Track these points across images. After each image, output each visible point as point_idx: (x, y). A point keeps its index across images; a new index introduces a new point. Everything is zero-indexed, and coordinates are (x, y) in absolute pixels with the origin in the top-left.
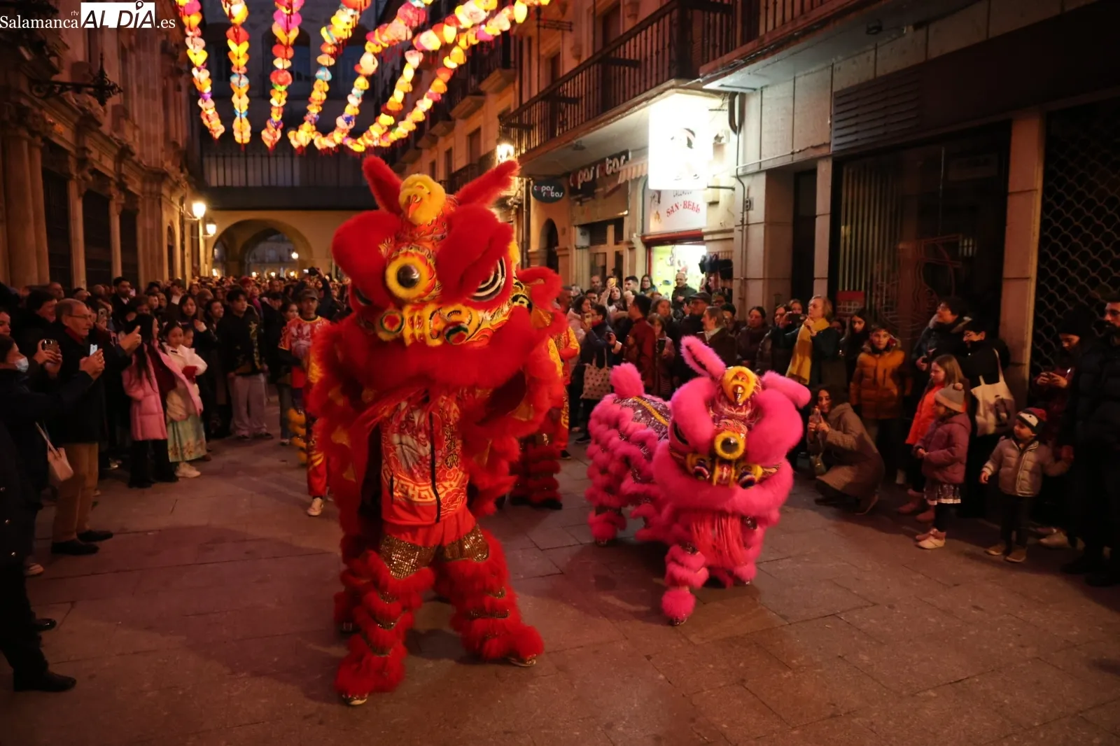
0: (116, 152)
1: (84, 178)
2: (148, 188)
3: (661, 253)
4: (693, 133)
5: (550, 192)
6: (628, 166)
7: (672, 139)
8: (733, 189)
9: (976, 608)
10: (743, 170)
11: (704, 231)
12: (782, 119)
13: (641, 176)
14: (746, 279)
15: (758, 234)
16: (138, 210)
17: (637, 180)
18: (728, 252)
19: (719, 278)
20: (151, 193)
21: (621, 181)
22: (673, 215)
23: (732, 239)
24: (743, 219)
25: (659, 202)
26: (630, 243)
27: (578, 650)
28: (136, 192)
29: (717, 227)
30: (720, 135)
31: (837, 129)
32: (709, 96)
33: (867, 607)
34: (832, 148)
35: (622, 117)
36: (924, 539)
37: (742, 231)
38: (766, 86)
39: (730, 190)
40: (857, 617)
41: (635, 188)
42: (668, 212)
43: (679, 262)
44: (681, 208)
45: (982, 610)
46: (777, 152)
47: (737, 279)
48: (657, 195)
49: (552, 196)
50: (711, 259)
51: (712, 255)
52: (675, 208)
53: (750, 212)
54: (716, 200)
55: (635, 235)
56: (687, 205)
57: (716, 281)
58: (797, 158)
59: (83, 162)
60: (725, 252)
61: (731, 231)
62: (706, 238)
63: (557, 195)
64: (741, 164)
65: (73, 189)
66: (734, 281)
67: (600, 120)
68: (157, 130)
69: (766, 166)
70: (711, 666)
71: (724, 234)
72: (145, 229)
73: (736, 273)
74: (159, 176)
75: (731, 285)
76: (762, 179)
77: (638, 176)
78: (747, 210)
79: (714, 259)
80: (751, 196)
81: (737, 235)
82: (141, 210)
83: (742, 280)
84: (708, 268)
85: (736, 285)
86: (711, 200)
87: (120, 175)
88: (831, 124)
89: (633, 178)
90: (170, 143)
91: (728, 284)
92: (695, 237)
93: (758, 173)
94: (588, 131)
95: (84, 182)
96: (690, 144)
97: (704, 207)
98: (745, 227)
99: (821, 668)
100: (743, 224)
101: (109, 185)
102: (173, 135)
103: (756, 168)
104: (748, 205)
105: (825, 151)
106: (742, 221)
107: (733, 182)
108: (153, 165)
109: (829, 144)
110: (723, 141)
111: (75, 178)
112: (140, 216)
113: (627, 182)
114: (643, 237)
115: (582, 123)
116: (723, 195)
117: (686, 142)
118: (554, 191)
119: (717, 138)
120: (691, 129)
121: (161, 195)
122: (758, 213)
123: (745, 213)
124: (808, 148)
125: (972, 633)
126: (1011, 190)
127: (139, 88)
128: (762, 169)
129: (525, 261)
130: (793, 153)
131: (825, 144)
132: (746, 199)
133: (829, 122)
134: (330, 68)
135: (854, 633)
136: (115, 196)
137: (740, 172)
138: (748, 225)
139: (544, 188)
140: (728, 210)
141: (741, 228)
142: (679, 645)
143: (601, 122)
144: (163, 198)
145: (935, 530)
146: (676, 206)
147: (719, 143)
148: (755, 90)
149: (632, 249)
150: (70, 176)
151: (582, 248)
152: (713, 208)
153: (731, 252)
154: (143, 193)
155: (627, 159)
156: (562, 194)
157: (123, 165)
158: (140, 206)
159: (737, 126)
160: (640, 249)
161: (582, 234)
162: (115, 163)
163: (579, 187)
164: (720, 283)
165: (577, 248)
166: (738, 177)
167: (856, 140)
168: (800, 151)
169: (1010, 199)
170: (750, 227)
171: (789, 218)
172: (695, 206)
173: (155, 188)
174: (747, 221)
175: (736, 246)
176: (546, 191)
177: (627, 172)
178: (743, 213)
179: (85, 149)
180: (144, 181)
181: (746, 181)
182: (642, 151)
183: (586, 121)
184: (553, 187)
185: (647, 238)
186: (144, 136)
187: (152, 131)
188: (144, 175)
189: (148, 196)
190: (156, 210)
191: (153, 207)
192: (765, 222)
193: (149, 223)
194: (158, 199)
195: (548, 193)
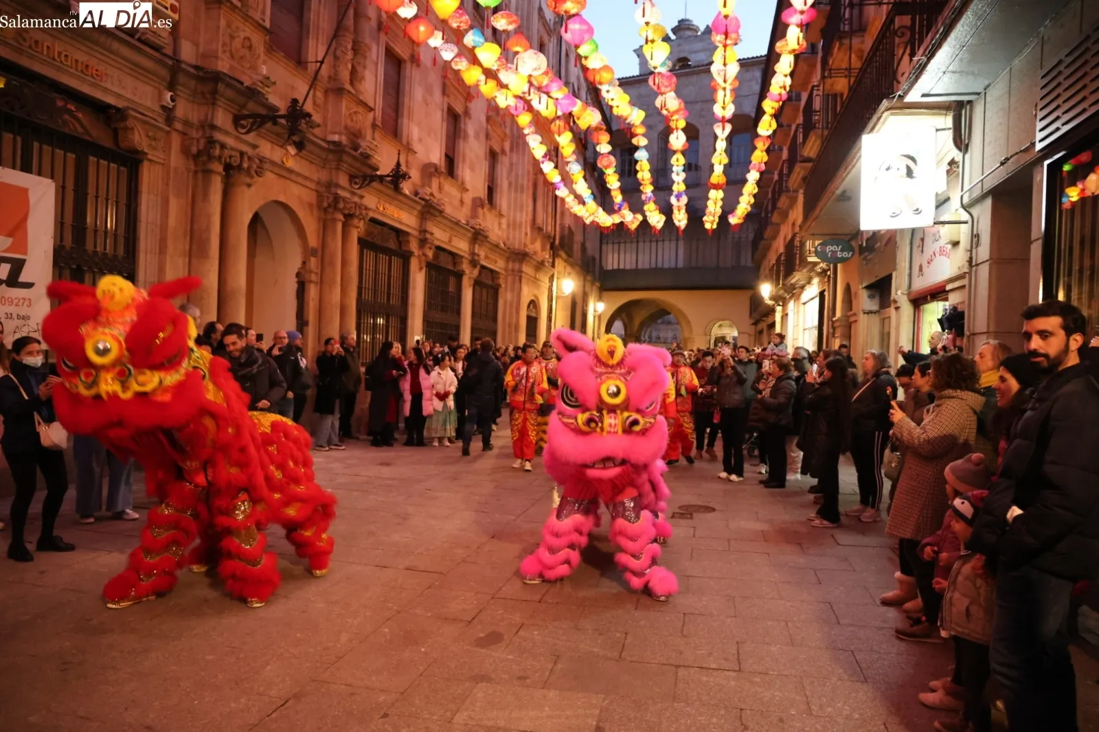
0: (470, 235)
1: (425, 255)
2: (510, 266)
4: (914, 159)
5: (836, 252)
7: (888, 169)
8: (968, 223)
10: (968, 197)
11: (946, 279)
12: (1000, 124)
15: (984, 276)
16: (499, 285)
18: (963, 302)
19: (954, 335)
20: (513, 270)
22: (933, 265)
23: (965, 285)
24: (972, 258)
26: (897, 302)
28: (497, 269)
29: (954, 273)
31: (1041, 121)
32: (934, 114)
38: (988, 86)
39: (964, 225)
42: (928, 263)
44: (938, 255)
47: (967, 335)
48: (921, 244)
49: (840, 256)
50: (949, 312)
52: (933, 256)
53: (979, 248)
54: (957, 240)
55: (901, 293)
56: (941, 251)
59: (423, 242)
61: (965, 276)
62: (946, 289)
63: (845, 255)
64: (965, 190)
65: (414, 264)
68: (525, 217)
71: (959, 281)
72: (505, 302)
73: (966, 327)
74: (520, 256)
76: (989, 201)
78: (976, 247)
80: (979, 228)
81: (969, 280)
82: (503, 286)
86: (953, 240)
87: (473, 254)
90: (537, 229)
93: (982, 197)
95: (423, 258)
96: (910, 173)
98: (974, 269)
100: (971, 266)
101: (462, 262)
102: (539, 221)
103: (980, 191)
104: (975, 240)
106: (971, 261)
107: (964, 216)
108: (517, 247)
111: (416, 254)
112: (501, 291)
114: (909, 294)
116: (961, 233)
117: (905, 171)
118: (842, 251)
119: (951, 162)
120: (912, 154)
121: (522, 272)
122: (985, 248)
123: (974, 251)
127: (510, 185)
128: (986, 191)
129: (831, 331)
132: (975, 233)
136: (467, 272)
137: (965, 200)
138: (976, 265)
139: (829, 248)
141: (968, 270)
144: (523, 275)
146: (934, 253)
148: (978, 94)
149: (898, 309)
150: (411, 254)
151: (871, 312)
152: (956, 250)
154: (506, 270)
156: (851, 253)
157: (477, 246)
158: (501, 281)
159: (961, 142)
160: (907, 309)
161: (869, 297)
162: (470, 244)
163: (864, 245)
165: (864, 313)
166: (965, 207)
170: (978, 268)
172: (948, 251)
173: (517, 266)
174: (976, 260)
176: (832, 251)
178: (971, 251)
179: (425, 231)
180: (508, 260)
181: (974, 210)
184: (840, 247)
185: (914, 295)
186: (511, 222)
187: (518, 220)
188: (507, 255)
189: (510, 273)
190: (517, 285)
191: (514, 282)
192: (991, 258)
193: (509, 296)
194: (518, 276)
195: (834, 252)
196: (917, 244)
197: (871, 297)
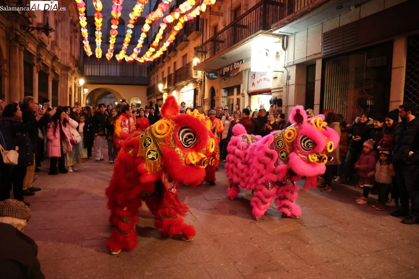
0: (52, 57)
1: (39, 66)
2: (63, 72)
3: (254, 98)
4: (268, 50)
5: (213, 76)
6: (243, 65)
7: (260, 52)
8: (283, 72)
9: (382, 225)
10: (287, 64)
11: (271, 88)
12: (303, 45)
13: (248, 69)
14: (287, 106)
15: (292, 89)
16: (59, 81)
17: (246, 70)
18: (281, 96)
19: (277, 106)
20: (64, 74)
21: (240, 70)
22: (259, 83)
23: (282, 91)
24: (287, 83)
25: (254, 78)
26: (243, 94)
27: (222, 235)
28: (58, 73)
29: (276, 87)
30: (278, 52)
31: (324, 47)
32: (274, 37)
33: (338, 224)
34: (322, 54)
35: (241, 46)
36: (359, 201)
37: (286, 87)
38: (297, 33)
39: (282, 73)
40: (334, 227)
41: (245, 73)
42: (258, 82)
43: (261, 101)
44: (263, 80)
45: (385, 226)
46: (300, 57)
47: (284, 106)
48: (253, 76)
49: (214, 77)
50: (274, 99)
51: (274, 97)
52: (260, 80)
53: (290, 80)
54: (276, 77)
55: (245, 91)
56: (265, 79)
57: (276, 107)
58: (308, 59)
59: (39, 60)
60: (279, 96)
61: (282, 88)
62: (272, 91)
63: (215, 77)
64: (286, 62)
65: (35, 69)
66: (283, 107)
67: (233, 47)
68: (67, 51)
69: (296, 63)
70: (276, 242)
71: (279, 89)
72: (61, 88)
73: (284, 104)
74: (67, 68)
75: (282, 109)
76: (295, 67)
77: (247, 68)
78: (288, 80)
79: (275, 99)
80: (290, 74)
81: (284, 89)
82: (60, 80)
83: (286, 106)
84: (273, 103)
85: (283, 109)
86: (274, 77)
87: (53, 66)
88: (322, 45)
89: (245, 69)
90: (72, 56)
91: (280, 108)
92: (268, 91)
93: (293, 65)
94: (228, 51)
95: (39, 67)
96: (267, 54)
97: (271, 79)
98: (287, 86)
99: (321, 244)
100: (287, 85)
101: (49, 70)
102: (73, 53)
103: (292, 64)
104: (289, 78)
105: (319, 56)
106: (287, 84)
107: (283, 69)
108: (65, 64)
109: (321, 53)
110: (279, 54)
111: (36, 65)
112: (59, 83)
113: (242, 71)
114: (248, 92)
115: (226, 48)
116: (279, 75)
117: (266, 54)
118: (214, 75)
119: (277, 53)
121: (68, 75)
122: (293, 81)
123: (288, 81)
124: (312, 55)
125: (382, 234)
126: (393, 67)
127: (61, 36)
128: (294, 64)
129: (203, 102)
130: (307, 57)
131: (319, 53)
132: (288, 76)
133: (321, 44)
134: (132, 29)
135: (333, 232)
136: (50, 74)
137: (286, 65)
138: (289, 85)
139: (211, 74)
140: (281, 80)
141: (286, 86)
142: (263, 235)
143: (233, 48)
144: (68, 76)
145: (364, 197)
146: (261, 80)
147: (278, 55)
148: (292, 34)
149: (243, 96)
150: (34, 64)
151: (224, 97)
152: (275, 80)
153: (282, 96)
154: (61, 74)
155: (242, 62)
156: (217, 76)
157: (54, 63)
158: (60, 79)
159: (285, 48)
160: (247, 96)
161: (224, 92)
162: (51, 61)
163: (224, 74)
164: (277, 108)
165: (222, 97)
166: (285, 67)
167: (332, 51)
168: (309, 56)
169: (393, 70)
170: (290, 86)
171: (304, 83)
172: (268, 79)
173: (65, 73)
174: (288, 84)
175: (284, 94)
176: (211, 75)
177: (242, 67)
178: (287, 81)
179: (40, 55)
180: (61, 70)
181: (288, 69)
182: (248, 59)
183: (227, 48)
185: (249, 92)
186: (63, 53)
187: (65, 52)
188: (62, 67)
189: (63, 75)
190: (66, 80)
191: (64, 79)
192: (295, 84)
193: (63, 86)
194: (67, 77)
195: (212, 76)
196: (251, 76)
197: (225, 92)
